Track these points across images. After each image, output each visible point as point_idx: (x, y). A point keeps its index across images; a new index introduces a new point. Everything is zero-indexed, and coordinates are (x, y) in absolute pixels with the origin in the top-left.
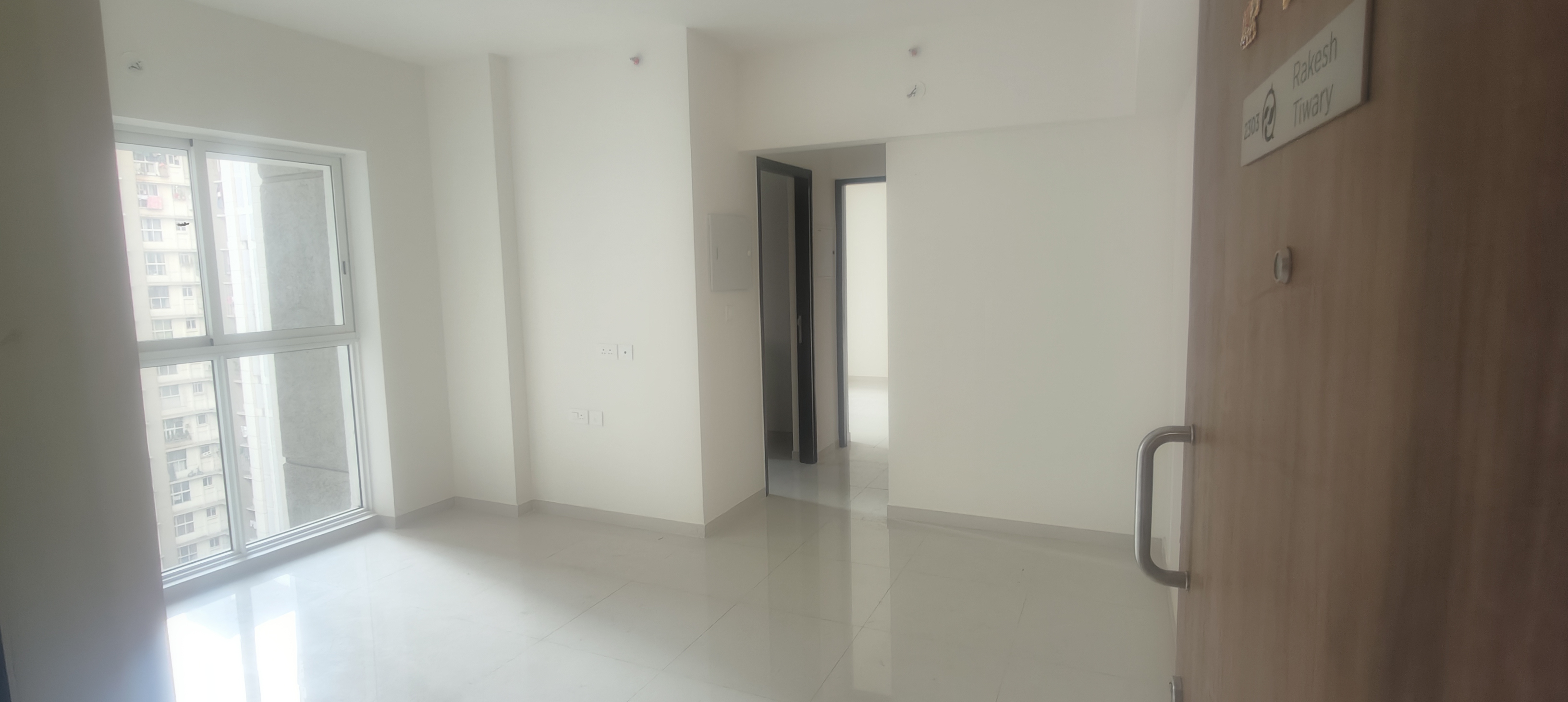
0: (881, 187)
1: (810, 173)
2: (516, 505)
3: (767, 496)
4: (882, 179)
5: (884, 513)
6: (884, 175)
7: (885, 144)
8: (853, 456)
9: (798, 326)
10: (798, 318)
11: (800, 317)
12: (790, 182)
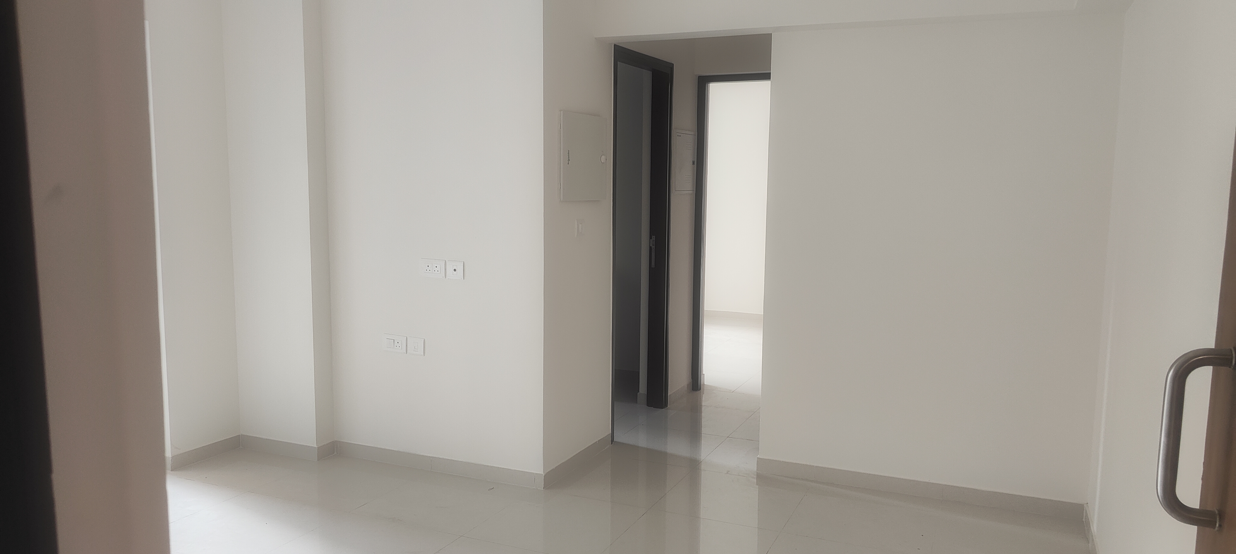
0: (762, 87)
1: (671, 66)
2: (315, 446)
3: (612, 444)
4: (766, 76)
5: (752, 466)
6: (769, 72)
7: (769, 37)
8: (706, 401)
9: (650, 248)
10: (651, 238)
11: (654, 237)
12: (646, 76)
